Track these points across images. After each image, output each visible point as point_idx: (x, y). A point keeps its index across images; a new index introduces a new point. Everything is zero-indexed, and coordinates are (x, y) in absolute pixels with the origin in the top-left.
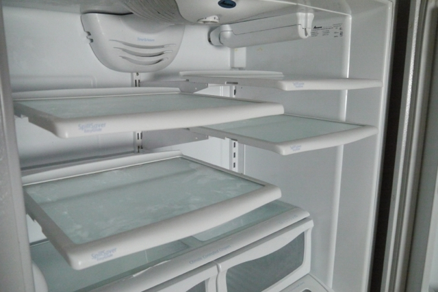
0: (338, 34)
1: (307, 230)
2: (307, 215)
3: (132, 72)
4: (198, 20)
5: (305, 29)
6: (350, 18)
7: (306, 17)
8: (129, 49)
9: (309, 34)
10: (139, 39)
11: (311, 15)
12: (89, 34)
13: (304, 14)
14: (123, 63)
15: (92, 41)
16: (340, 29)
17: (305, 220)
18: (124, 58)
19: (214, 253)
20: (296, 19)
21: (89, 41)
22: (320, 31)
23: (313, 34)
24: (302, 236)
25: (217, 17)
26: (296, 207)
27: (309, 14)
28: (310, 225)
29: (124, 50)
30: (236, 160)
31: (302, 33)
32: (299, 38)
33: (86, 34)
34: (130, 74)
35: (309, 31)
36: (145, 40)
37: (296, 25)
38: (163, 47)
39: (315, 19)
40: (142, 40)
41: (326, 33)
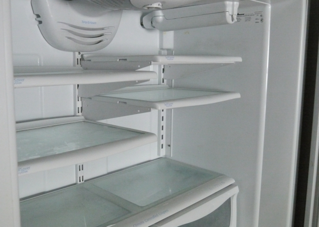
0: (259, 21)
1: (233, 196)
2: (232, 181)
3: (74, 52)
4: (144, 6)
5: (232, 15)
6: (269, 7)
7: (233, 5)
8: (74, 30)
9: (235, 20)
10: (83, 22)
11: (237, 4)
12: (38, 16)
13: (231, 3)
14: (69, 43)
15: (40, 22)
16: (261, 16)
17: (231, 186)
18: (69, 38)
19: (154, 217)
20: (224, 6)
21: (37, 23)
22: (242, 18)
23: (239, 20)
24: (228, 202)
25: (161, 4)
26: (222, 175)
27: (235, 3)
28: (235, 190)
29: (70, 31)
30: (164, 123)
31: (229, 20)
32: (227, 23)
33: (35, 17)
34: (72, 53)
35: (235, 17)
36: (89, 22)
37: (224, 12)
38: (103, 29)
39: (240, 7)
40: (86, 22)
41: (248, 19)
